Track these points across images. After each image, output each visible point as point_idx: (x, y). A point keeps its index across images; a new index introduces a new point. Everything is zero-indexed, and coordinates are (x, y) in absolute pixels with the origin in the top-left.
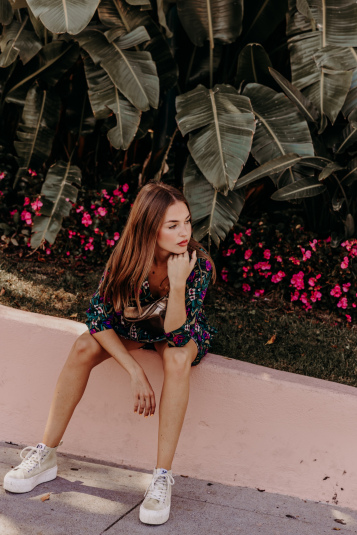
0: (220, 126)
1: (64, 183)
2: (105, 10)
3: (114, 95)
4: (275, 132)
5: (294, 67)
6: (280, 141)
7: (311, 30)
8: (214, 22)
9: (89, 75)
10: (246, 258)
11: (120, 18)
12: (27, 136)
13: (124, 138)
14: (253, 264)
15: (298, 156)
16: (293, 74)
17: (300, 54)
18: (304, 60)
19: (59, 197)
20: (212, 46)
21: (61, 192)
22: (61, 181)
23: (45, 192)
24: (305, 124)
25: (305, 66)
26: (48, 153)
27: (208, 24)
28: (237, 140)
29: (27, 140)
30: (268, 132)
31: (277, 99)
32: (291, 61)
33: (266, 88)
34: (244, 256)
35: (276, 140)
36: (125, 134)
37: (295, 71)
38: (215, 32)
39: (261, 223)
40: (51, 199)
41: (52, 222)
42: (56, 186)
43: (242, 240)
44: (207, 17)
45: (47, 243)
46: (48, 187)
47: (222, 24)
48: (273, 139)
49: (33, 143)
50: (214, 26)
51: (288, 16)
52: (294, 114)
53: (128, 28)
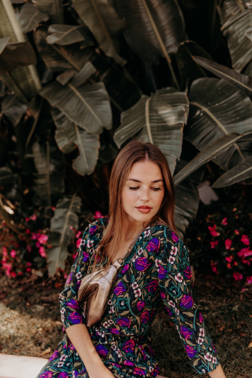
0: (152, 127)
1: (69, 213)
2: (50, 59)
3: (74, 130)
4: (217, 118)
5: (232, 52)
6: (224, 125)
7: (241, 12)
8: (164, 40)
9: (55, 118)
10: (227, 248)
11: (67, 61)
12: (41, 181)
13: (89, 163)
14: (236, 251)
15: (238, 135)
16: (233, 58)
17: (234, 36)
18: (240, 41)
19: (66, 226)
20: (169, 61)
21: (67, 222)
22: (66, 213)
23: (54, 226)
24: (248, 99)
25: (241, 45)
26: (63, 191)
27: (159, 44)
28: (168, 137)
29: (43, 185)
30: (211, 119)
31: (219, 86)
32: (229, 46)
33: (211, 79)
34: (225, 247)
35: (220, 124)
36: (89, 159)
37: (234, 54)
38: (168, 48)
39: (235, 209)
40: (58, 231)
41: (62, 250)
42: (62, 218)
43: (218, 231)
44: (156, 38)
45: (60, 270)
46: (57, 220)
47: (171, 40)
48: (216, 124)
49: (48, 186)
50: (165, 44)
51: (218, 8)
52: (236, 94)
53: (78, 68)
